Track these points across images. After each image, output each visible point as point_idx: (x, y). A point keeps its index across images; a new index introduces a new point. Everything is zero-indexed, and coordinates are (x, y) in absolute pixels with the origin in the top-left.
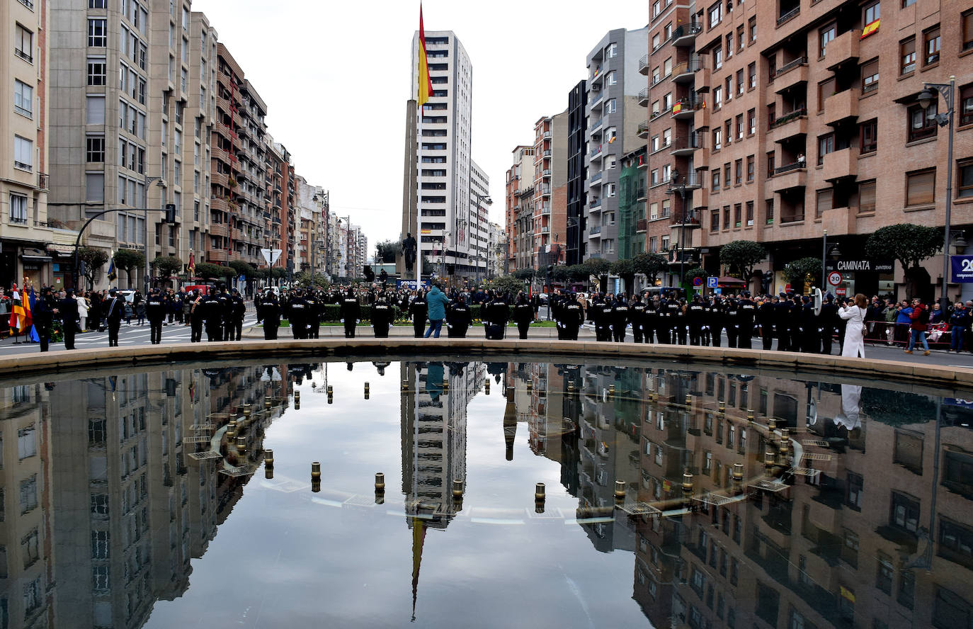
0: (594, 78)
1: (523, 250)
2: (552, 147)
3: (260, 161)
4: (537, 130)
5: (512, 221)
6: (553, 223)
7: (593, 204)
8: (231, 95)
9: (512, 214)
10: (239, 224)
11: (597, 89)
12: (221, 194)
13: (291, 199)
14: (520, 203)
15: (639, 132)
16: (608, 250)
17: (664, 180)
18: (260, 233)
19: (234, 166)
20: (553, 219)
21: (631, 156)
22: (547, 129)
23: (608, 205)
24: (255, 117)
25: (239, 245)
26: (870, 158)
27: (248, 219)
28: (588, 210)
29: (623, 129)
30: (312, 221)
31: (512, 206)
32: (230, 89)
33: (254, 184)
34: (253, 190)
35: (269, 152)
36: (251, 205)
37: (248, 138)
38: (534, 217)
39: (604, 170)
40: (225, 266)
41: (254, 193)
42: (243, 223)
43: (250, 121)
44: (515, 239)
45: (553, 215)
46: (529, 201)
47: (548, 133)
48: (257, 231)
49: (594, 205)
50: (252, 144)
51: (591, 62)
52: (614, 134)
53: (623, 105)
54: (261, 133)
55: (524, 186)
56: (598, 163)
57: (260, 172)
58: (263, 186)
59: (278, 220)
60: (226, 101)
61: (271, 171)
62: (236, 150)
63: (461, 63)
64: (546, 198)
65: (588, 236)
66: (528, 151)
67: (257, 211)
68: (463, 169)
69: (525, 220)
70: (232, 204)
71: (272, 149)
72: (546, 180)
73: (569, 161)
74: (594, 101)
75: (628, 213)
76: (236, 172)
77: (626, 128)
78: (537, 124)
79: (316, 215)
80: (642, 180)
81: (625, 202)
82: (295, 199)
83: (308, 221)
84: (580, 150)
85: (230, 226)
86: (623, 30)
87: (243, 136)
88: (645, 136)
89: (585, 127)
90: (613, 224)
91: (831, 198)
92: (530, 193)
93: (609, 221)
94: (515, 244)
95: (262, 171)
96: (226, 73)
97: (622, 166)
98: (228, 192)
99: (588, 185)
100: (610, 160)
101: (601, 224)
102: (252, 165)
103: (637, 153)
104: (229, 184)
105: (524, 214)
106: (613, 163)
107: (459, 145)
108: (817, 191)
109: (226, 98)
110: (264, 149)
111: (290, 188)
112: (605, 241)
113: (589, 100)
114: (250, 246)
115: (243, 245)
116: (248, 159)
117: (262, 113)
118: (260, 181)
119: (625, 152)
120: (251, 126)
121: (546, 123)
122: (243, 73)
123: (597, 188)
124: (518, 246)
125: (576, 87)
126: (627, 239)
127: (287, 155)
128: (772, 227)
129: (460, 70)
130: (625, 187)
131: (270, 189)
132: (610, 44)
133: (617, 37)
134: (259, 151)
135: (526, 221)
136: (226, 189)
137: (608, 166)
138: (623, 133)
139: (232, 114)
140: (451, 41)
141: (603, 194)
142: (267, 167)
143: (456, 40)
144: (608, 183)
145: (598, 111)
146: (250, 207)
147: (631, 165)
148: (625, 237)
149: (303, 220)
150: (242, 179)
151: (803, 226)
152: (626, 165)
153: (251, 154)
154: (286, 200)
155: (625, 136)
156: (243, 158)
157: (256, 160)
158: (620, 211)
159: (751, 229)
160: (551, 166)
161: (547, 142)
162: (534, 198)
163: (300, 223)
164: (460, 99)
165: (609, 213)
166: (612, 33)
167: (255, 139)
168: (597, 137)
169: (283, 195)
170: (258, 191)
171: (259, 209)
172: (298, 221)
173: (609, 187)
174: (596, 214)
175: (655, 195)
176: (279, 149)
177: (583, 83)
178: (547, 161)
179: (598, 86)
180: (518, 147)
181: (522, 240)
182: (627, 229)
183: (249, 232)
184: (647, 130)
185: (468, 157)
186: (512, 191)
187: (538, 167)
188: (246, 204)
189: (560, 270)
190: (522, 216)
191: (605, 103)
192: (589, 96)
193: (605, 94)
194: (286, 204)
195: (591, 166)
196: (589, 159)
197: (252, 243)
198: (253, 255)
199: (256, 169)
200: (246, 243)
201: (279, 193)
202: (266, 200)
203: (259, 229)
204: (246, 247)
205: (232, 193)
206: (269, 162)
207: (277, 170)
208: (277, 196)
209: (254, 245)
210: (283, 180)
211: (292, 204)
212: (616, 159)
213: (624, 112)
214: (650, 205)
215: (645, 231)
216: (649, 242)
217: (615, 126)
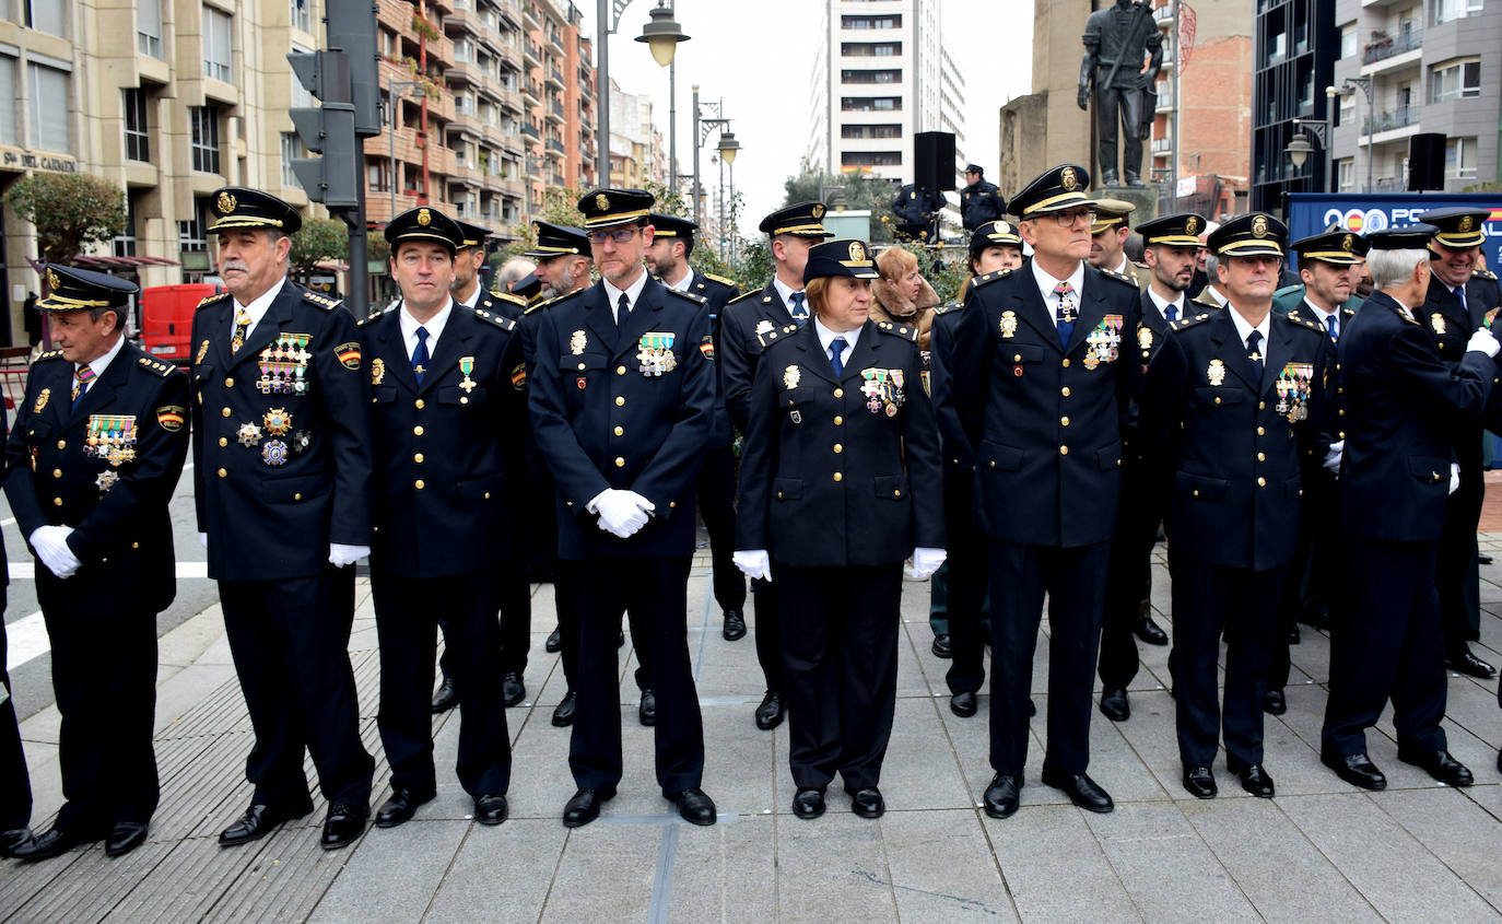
10: (454, 139)
12: (393, 48)
18: (512, 167)
23: (1455, 44)
25: (453, 186)
27: (477, 128)
28: (1352, 72)
30: (632, 160)
33: (493, 51)
34: (490, 63)
36: (485, 101)
41: (493, 71)
42: (464, 137)
48: (505, 160)
49: (1372, 56)
57: (507, 25)
58: (517, 62)
59: (561, 148)
61: (540, 37)
65: (1350, 141)
67: (503, 115)
70: (424, 81)
79: (639, 148)
83: (624, 159)
85: (421, 135)
90: (1474, 93)
95: (513, 25)
98: (411, 50)
104: (415, 29)
111: (583, 83)
114: (486, 196)
115: (467, 190)
118: (513, 49)
127: (575, 13)
131: (538, 74)
136: (404, 39)
142: (528, 24)
146: (482, 102)
149: (613, 154)
150: (456, 31)
154: (574, 103)
165: (1458, 64)
169: (568, 96)
170: (503, 71)
171: (507, 113)
174: (1394, 77)
183: (483, 161)
188: (472, 92)
194: (574, 113)
197: (492, 188)
198: (496, 214)
199: (499, 18)
200: (475, 187)
201: (559, 89)
202: (528, 96)
203: (509, 157)
204: (474, 194)
205: (424, 54)
206: (533, 16)
207: (554, 39)
208: (554, 94)
209: (499, 194)
210: (568, 62)
211: (588, 116)
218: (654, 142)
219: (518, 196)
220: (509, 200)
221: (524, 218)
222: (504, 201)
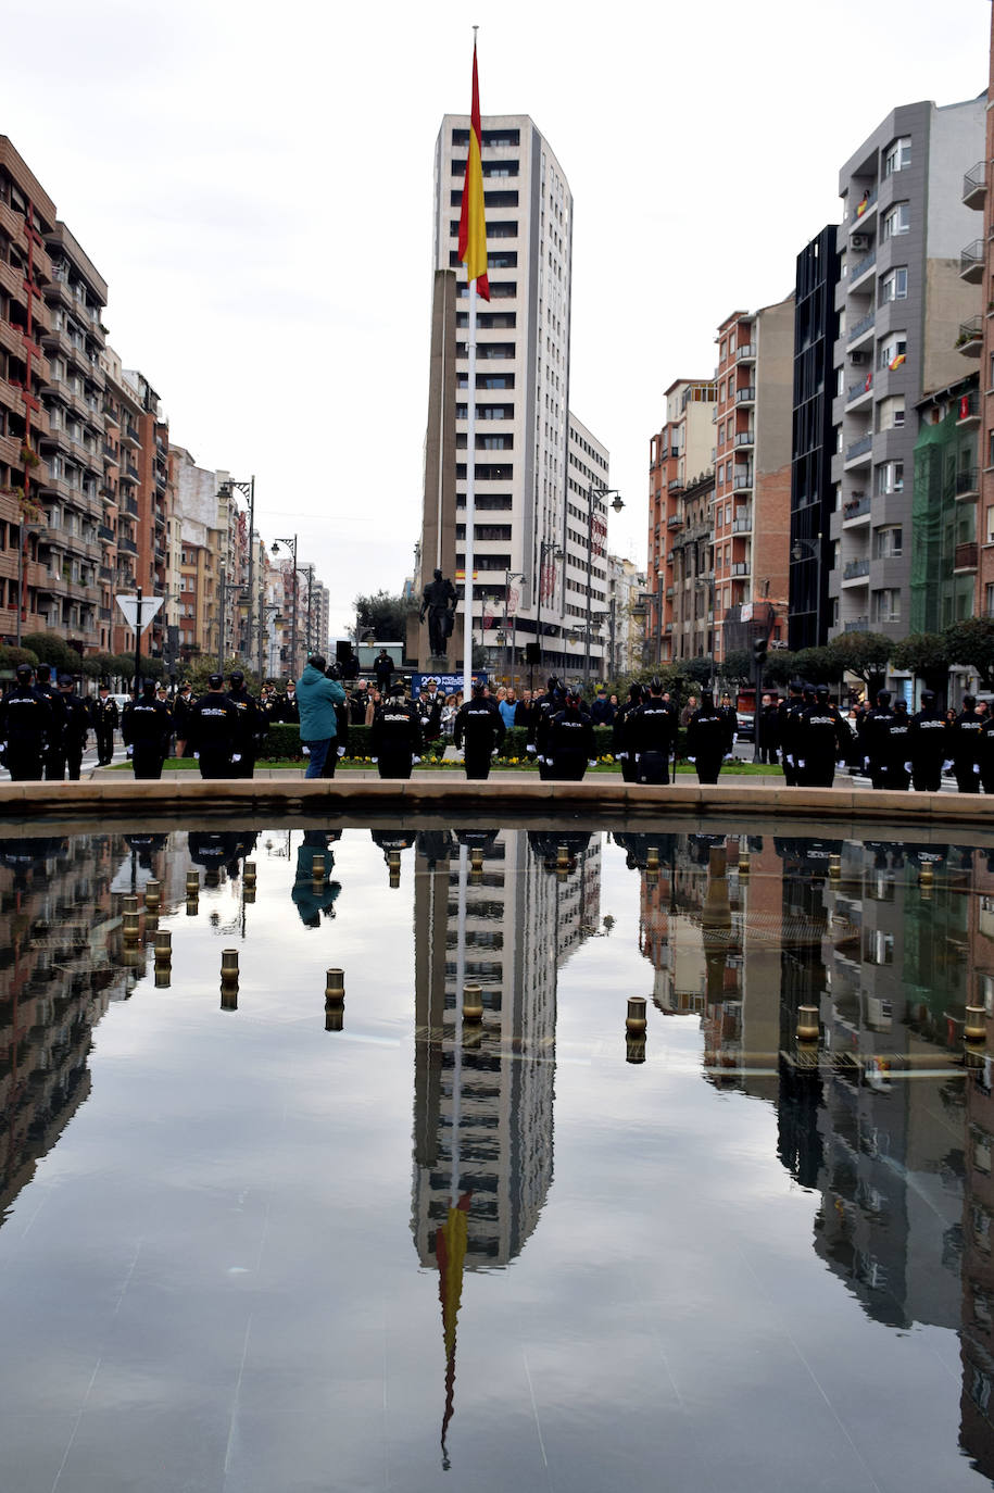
0: (857, 217)
1: (688, 618)
2: (756, 380)
3: (92, 410)
4: (722, 342)
5: (663, 552)
6: (759, 556)
7: (852, 509)
8: (26, 257)
9: (664, 534)
10: (43, 552)
11: (864, 245)
12: (6, 481)
13: (159, 498)
14: (681, 510)
15: (962, 342)
16: (887, 616)
18: (90, 574)
19: (33, 420)
20: (759, 545)
21: (942, 397)
22: (745, 341)
23: (887, 513)
24: (81, 309)
25: (43, 598)
27: (62, 540)
28: (839, 524)
29: (923, 335)
30: (207, 551)
31: (664, 516)
32: (23, 243)
33: (79, 463)
34: (75, 474)
35: (111, 394)
36: (71, 510)
37: (65, 356)
38: (714, 540)
39: (877, 431)
40: (11, 644)
41: (77, 483)
42: (52, 550)
43: (68, 318)
44: (670, 592)
45: (760, 537)
46: (702, 506)
47: (746, 348)
48: (84, 568)
49: (853, 512)
50: (73, 371)
51: (849, 182)
52: (901, 347)
53: (925, 280)
54: (93, 345)
55: (692, 469)
56: (863, 415)
57: (91, 433)
58: (98, 467)
59: (132, 546)
60: (16, 271)
61: (116, 434)
62: (38, 383)
63: (548, 190)
64: (742, 499)
65: (839, 583)
66: (699, 392)
67: (84, 523)
68: (552, 433)
69: (692, 548)
70: (28, 506)
71: (119, 384)
72: (743, 457)
73: (795, 413)
74: (856, 273)
75: (933, 529)
76: (37, 434)
77: (930, 334)
78: (721, 329)
79: (215, 536)
80: (967, 454)
81: (926, 504)
82: (168, 499)
83: (197, 549)
84: (821, 388)
85: (24, 554)
86: (925, 108)
87: (53, 352)
88: (974, 352)
89: (833, 333)
90: (898, 554)
92: (706, 485)
93: (889, 548)
94: (670, 603)
95: (95, 431)
96: (15, 206)
97: (921, 421)
98: (19, 479)
99: (841, 466)
100: (892, 408)
101: (869, 555)
102: (73, 417)
103: (957, 390)
104: (21, 459)
105: (690, 535)
106: (900, 415)
107: (542, 379)
109: (16, 263)
110: (101, 382)
111: (158, 474)
112: (879, 593)
113: (845, 272)
114: (68, 603)
115: (52, 600)
116: (66, 404)
117: (95, 301)
118: (93, 455)
119: (927, 388)
120: (71, 330)
121: (742, 326)
122: (54, 208)
123: (860, 473)
124: (677, 607)
125: (814, 242)
126: (931, 588)
127: (151, 396)
129: (545, 205)
130: (927, 471)
131: (114, 474)
132: (893, 143)
133: (913, 122)
134: (90, 388)
135: (696, 552)
136: (14, 471)
137: (888, 421)
138: (923, 346)
139: (29, 300)
140: (526, 139)
141: (876, 488)
142: (108, 425)
143: (537, 138)
144: (888, 461)
145: (864, 296)
146: (67, 512)
147: (942, 417)
148: (928, 585)
149: (186, 546)
150: (50, 450)
152: (929, 418)
153: (72, 392)
154: (149, 498)
155: (928, 352)
156: (52, 401)
157: (82, 406)
158: (915, 525)
160: (755, 425)
161: (745, 369)
162: (716, 498)
163: (180, 552)
164: (546, 273)
165: (890, 529)
166: (901, 114)
167: (81, 359)
168: (862, 357)
170: (86, 478)
171: (88, 519)
172: (175, 549)
173: (890, 469)
174: (860, 533)
176: (135, 383)
177: (831, 231)
178: (744, 413)
179: (866, 238)
180: (678, 382)
181: (686, 593)
182: (932, 569)
183: (66, 571)
184: (981, 337)
185: (562, 407)
186: (664, 483)
187: (724, 429)
188: (59, 506)
189: (775, 661)
190: (687, 539)
191: (882, 278)
192: (844, 260)
193: (883, 256)
194: (148, 509)
195: (847, 423)
196: (842, 408)
197: (73, 597)
198: (75, 622)
199: (83, 427)
200: (60, 596)
201: (133, 484)
202: (105, 498)
203: (88, 564)
204: (58, 604)
205: (28, 481)
206: (111, 413)
207: (130, 431)
208: (128, 490)
209: (77, 601)
210: (143, 454)
211: (162, 510)
212: (906, 405)
213: (927, 295)
214: (985, 509)
215: (975, 569)
216: (983, 595)
217: (904, 331)
218: (233, 526)
219: (93, 602)
220: (87, 607)
221: (98, 623)
222: (82, 608)
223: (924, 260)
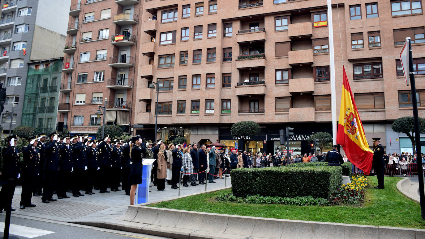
0: (3, 8)
17: (95, 80)
21: (43, 62)
23: (14, 91)
26: (324, 85)
52: (24, 46)
53: (34, 30)
75: (37, 98)
80: (55, 78)
81: (34, 91)
88: (72, 51)
90: (16, 104)
91: (289, 102)
93: (12, 102)
97: (30, 68)
100: (17, 62)
103: (52, 61)
106: (21, 65)
108: (276, 97)
119: (31, 59)
126: (34, 115)
128: (230, 115)
130: (34, 81)
137: (16, 65)
138: (31, 47)
141: (9, 84)
144: (16, 77)
147: (42, 68)
151: (263, 116)
152: (33, 67)
155: (33, 49)
158: (26, 96)
159: (213, 115)
165: (13, 97)
175: (82, 88)
179: (3, 14)
182: (35, 109)
184: (75, 48)
191: (16, 26)
193: (19, 20)
212: (24, 62)
213: (34, 34)
214: (75, 94)
215: (69, 111)
216: (73, 118)
217: (26, 42)
223: (34, 25)
